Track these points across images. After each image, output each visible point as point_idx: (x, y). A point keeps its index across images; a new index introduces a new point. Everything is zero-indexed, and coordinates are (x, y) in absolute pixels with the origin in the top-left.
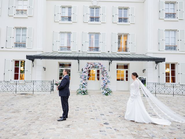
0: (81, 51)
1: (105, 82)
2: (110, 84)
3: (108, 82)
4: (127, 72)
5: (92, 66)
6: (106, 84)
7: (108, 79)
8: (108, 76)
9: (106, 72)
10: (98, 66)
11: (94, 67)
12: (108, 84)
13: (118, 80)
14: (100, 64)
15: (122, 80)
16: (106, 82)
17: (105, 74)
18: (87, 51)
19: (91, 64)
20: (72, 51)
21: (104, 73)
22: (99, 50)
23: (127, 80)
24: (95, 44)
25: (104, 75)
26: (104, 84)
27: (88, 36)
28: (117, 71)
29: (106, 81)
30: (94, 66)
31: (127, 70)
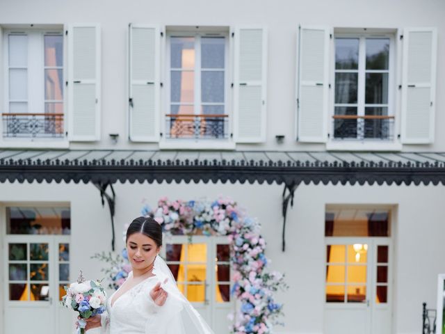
0: (123, 138)
1: (252, 312)
2: (280, 318)
3: (267, 312)
4: (383, 253)
5: (175, 216)
6: (259, 320)
7: (267, 292)
8: (267, 277)
9: (257, 250)
10: (209, 219)
11: (187, 226)
12: (267, 321)
13: (332, 299)
14: (224, 207)
15: (358, 298)
16: (258, 309)
17: (253, 265)
18: (156, 138)
19: (171, 208)
20: (72, 137)
21: (248, 257)
22: (227, 130)
23: (382, 295)
24: (204, 98)
25: (247, 268)
26: (245, 324)
27: (161, 48)
28: (329, 248)
29: (260, 306)
30: (190, 221)
31: (381, 241)
